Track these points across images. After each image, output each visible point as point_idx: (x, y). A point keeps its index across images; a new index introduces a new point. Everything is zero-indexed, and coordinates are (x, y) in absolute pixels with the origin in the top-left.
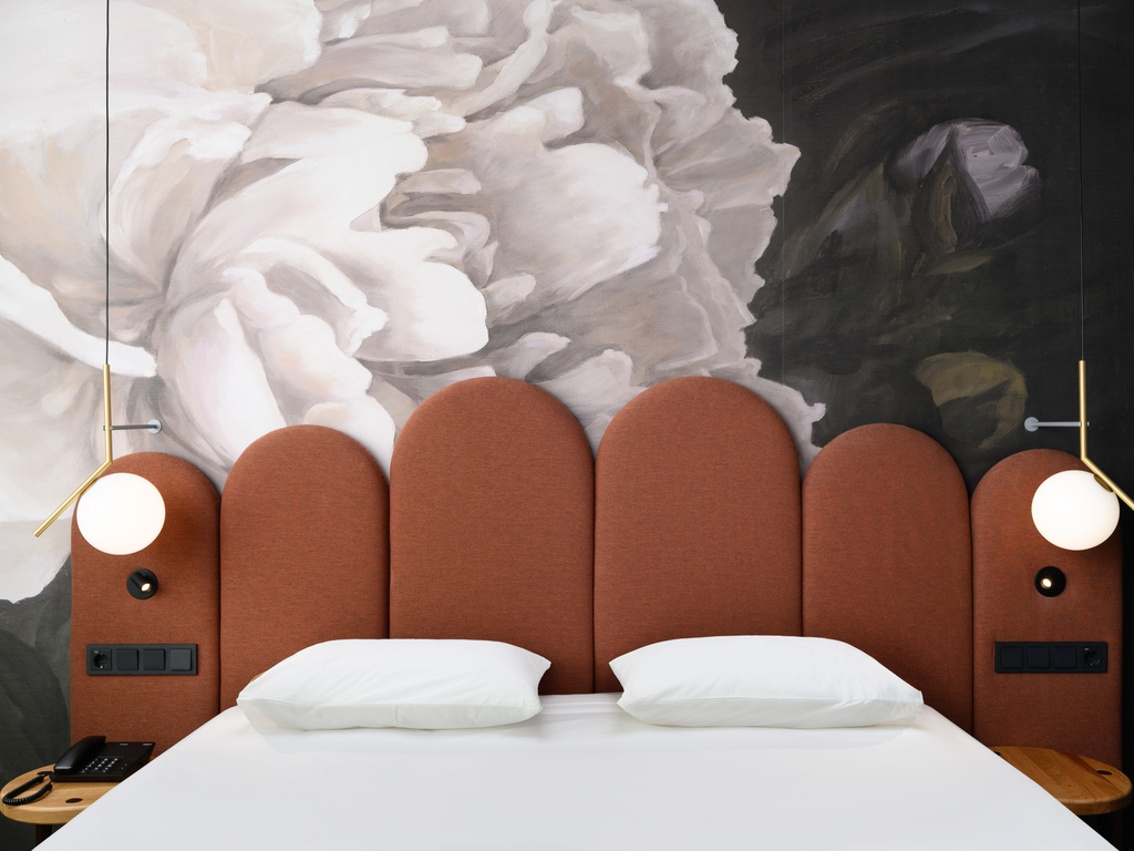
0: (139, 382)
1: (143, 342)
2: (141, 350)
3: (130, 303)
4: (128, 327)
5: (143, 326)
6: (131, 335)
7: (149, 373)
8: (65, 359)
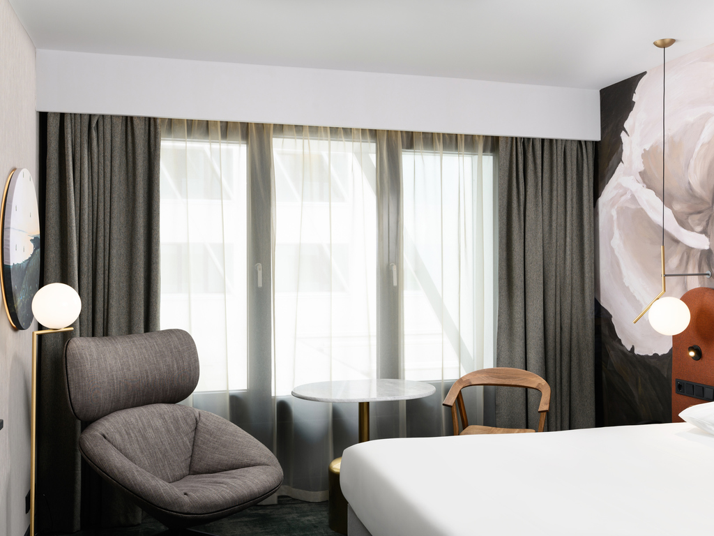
0: (703, 252)
1: (704, 232)
2: (704, 235)
3: (699, 212)
4: (699, 225)
5: (704, 223)
6: (699, 229)
7: (707, 247)
8: (677, 241)
